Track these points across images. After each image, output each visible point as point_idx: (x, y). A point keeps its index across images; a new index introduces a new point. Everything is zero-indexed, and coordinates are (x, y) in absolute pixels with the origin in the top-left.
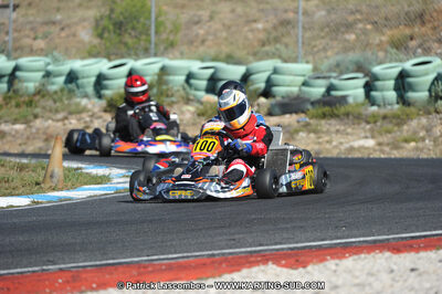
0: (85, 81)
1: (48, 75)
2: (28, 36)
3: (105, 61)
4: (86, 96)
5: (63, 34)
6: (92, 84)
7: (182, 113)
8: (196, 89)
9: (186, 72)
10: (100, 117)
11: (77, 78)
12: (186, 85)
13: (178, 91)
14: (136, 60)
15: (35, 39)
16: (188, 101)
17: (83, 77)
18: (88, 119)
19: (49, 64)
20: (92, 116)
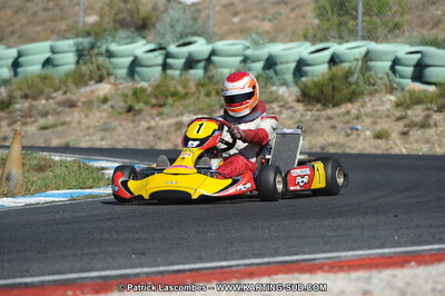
0: (284, 66)
1: (246, 60)
2: (255, 18)
3: (308, 44)
4: (285, 84)
5: (293, 15)
6: (291, 70)
7: (382, 103)
8: (401, 77)
9: (393, 58)
10: (291, 108)
11: (275, 64)
12: (390, 73)
13: (381, 78)
14: (340, 44)
15: (263, 20)
16: (391, 90)
17: (282, 63)
18: (277, 109)
19: (248, 48)
20: (282, 106)
